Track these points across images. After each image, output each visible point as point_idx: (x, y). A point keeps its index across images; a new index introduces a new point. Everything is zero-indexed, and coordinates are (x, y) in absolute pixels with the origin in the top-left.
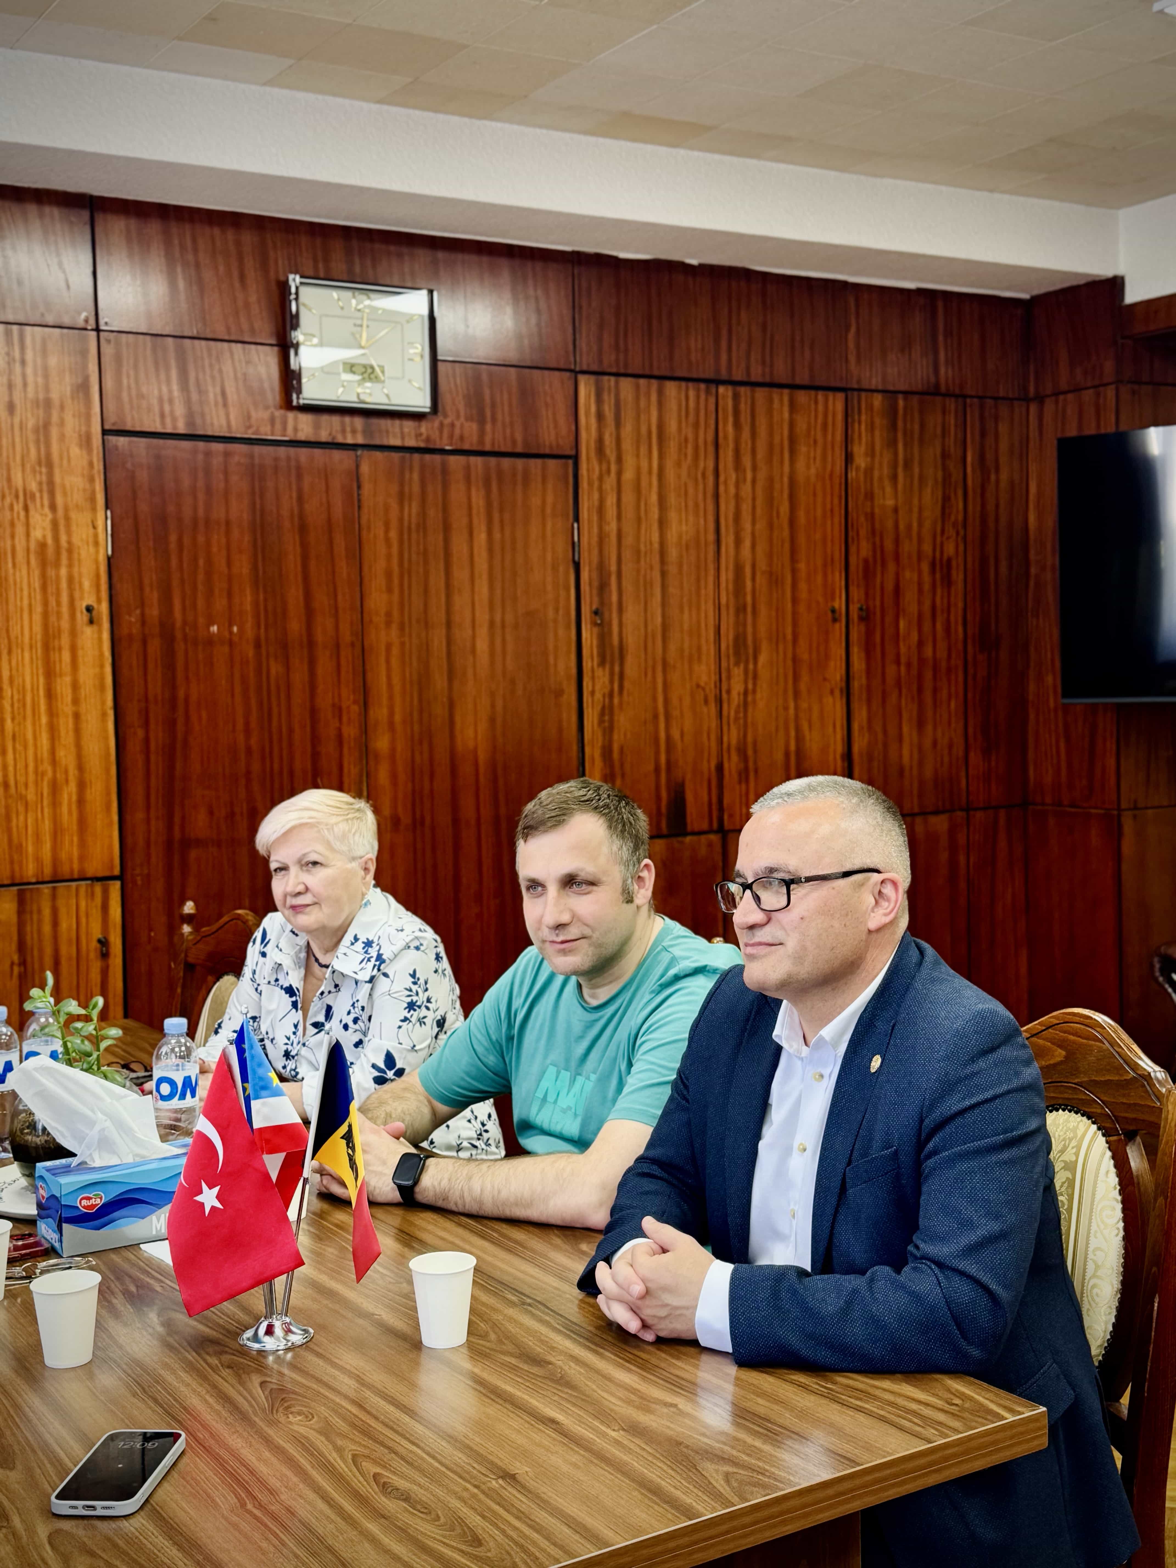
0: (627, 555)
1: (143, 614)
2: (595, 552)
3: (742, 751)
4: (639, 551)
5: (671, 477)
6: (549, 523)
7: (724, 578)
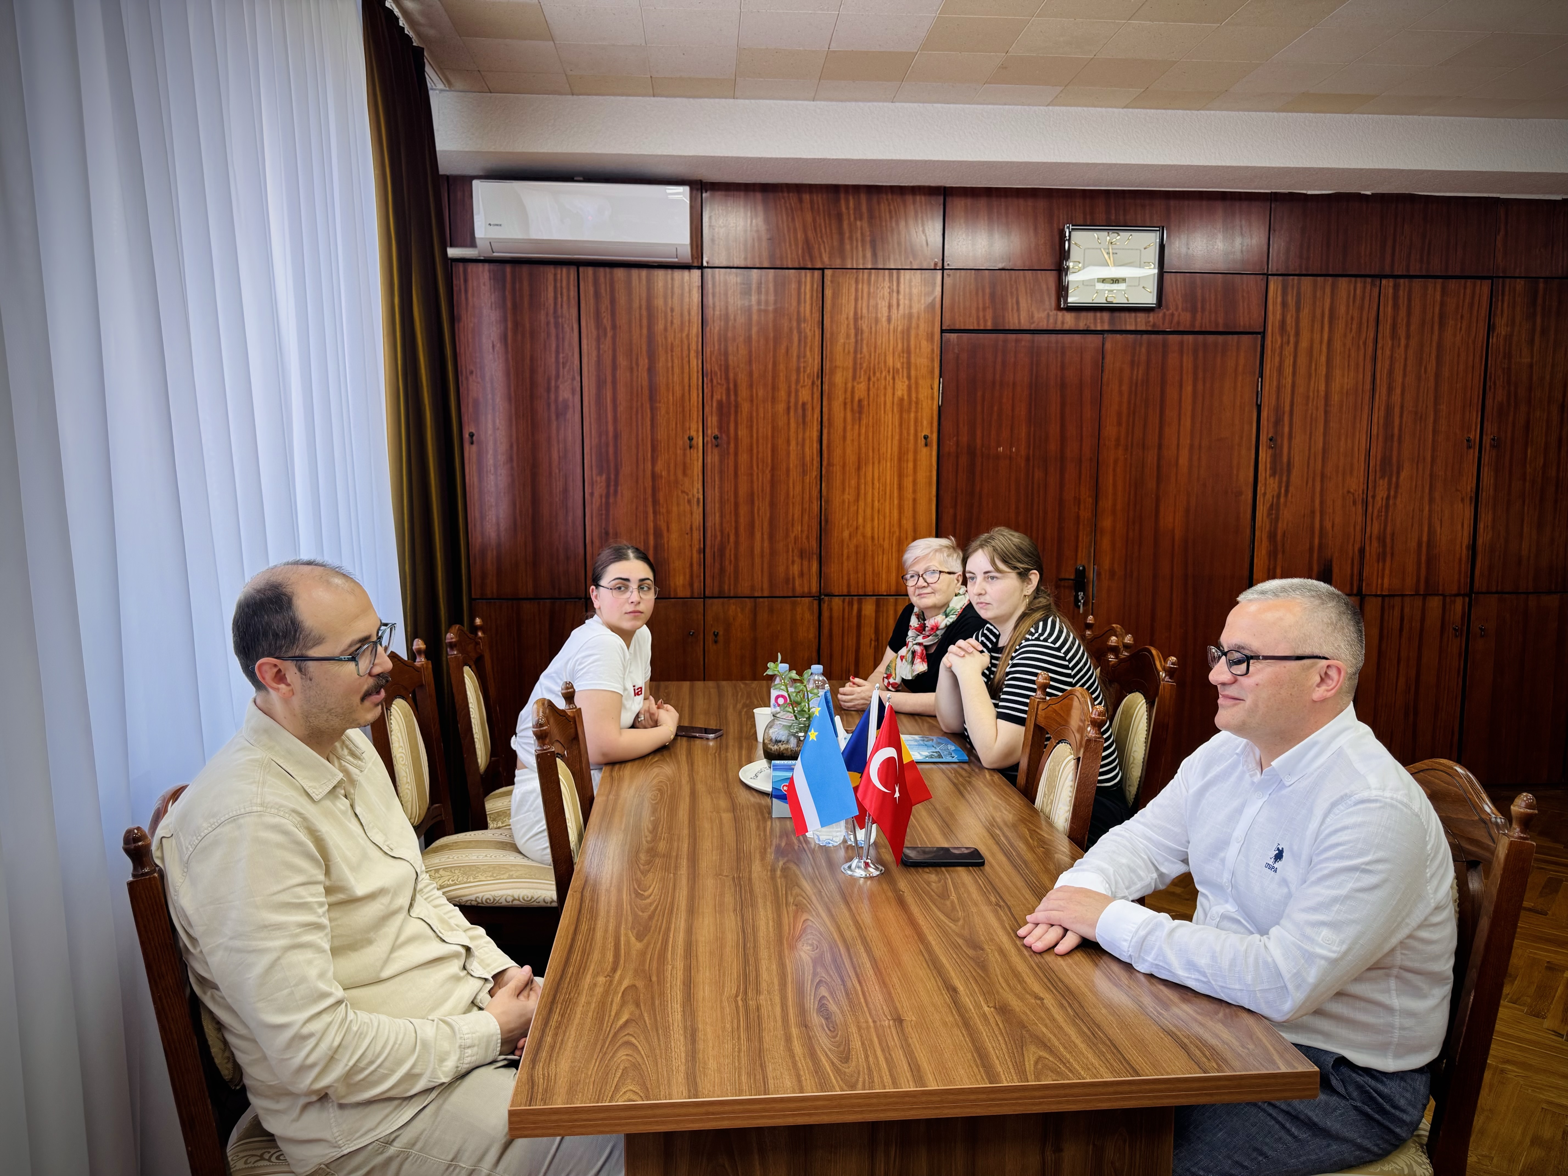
0: (1298, 400)
1: (958, 441)
2: (1274, 397)
3: (1382, 539)
4: (1308, 397)
5: (1338, 345)
6: (1240, 378)
7: (1376, 416)
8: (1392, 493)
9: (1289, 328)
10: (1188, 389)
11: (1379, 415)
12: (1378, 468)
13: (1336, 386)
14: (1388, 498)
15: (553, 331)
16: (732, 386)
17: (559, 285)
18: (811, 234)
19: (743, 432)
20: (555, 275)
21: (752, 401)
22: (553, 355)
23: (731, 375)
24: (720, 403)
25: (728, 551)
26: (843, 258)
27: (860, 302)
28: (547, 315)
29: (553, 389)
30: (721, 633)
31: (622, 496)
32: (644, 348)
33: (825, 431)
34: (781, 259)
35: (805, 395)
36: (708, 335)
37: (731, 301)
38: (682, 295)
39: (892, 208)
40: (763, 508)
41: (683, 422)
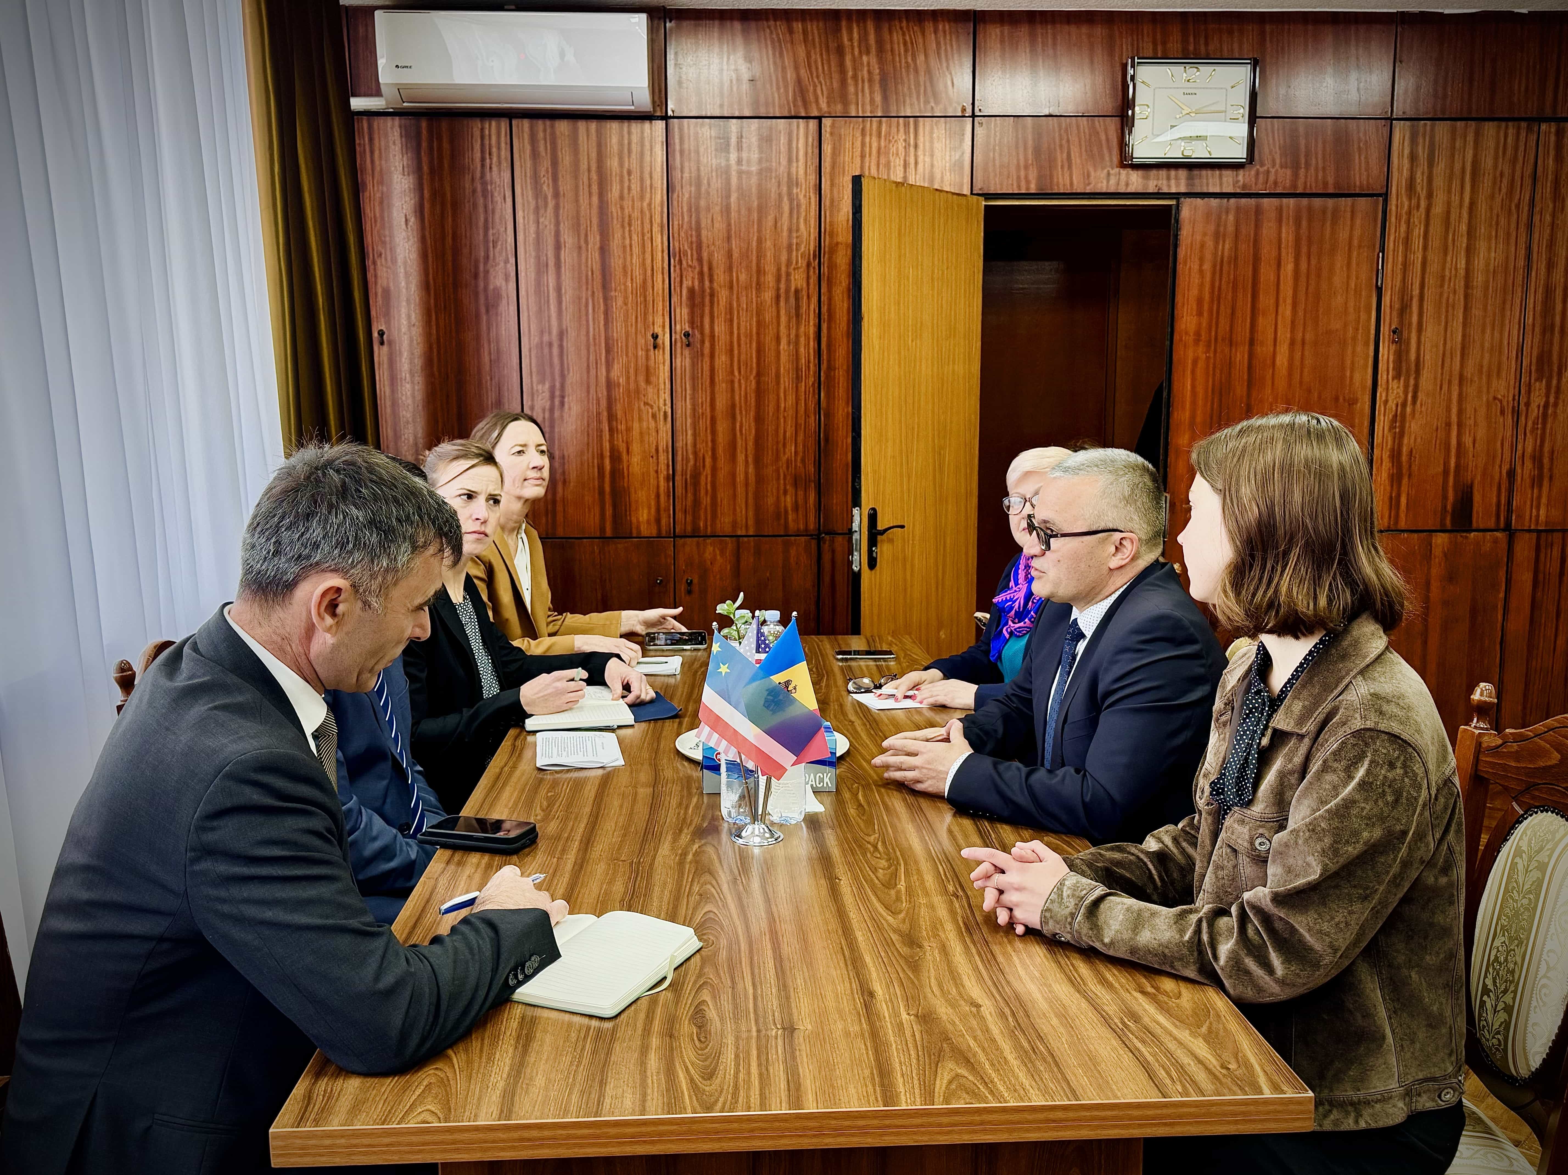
0: (1430, 281)
2: (1399, 278)
3: (1537, 459)
4: (1443, 277)
5: (1482, 208)
6: (1355, 254)
7: (1532, 301)
8: (1552, 400)
9: (1419, 188)
10: (1288, 268)
11: (1535, 299)
12: (1533, 368)
13: (1479, 263)
14: (1546, 406)
15: (481, 201)
16: (706, 269)
17: (487, 142)
18: (803, 72)
19: (720, 328)
20: (482, 129)
21: (731, 288)
22: (481, 232)
23: (705, 255)
24: (691, 291)
25: (703, 478)
26: (846, 103)
27: (867, 158)
28: (473, 179)
29: (481, 275)
30: (695, 581)
31: (570, 409)
32: (595, 221)
33: (824, 326)
34: (767, 104)
35: (798, 279)
36: (675, 203)
37: (703, 160)
38: (642, 154)
39: (908, 38)
40: (746, 423)
41: (645, 314)
